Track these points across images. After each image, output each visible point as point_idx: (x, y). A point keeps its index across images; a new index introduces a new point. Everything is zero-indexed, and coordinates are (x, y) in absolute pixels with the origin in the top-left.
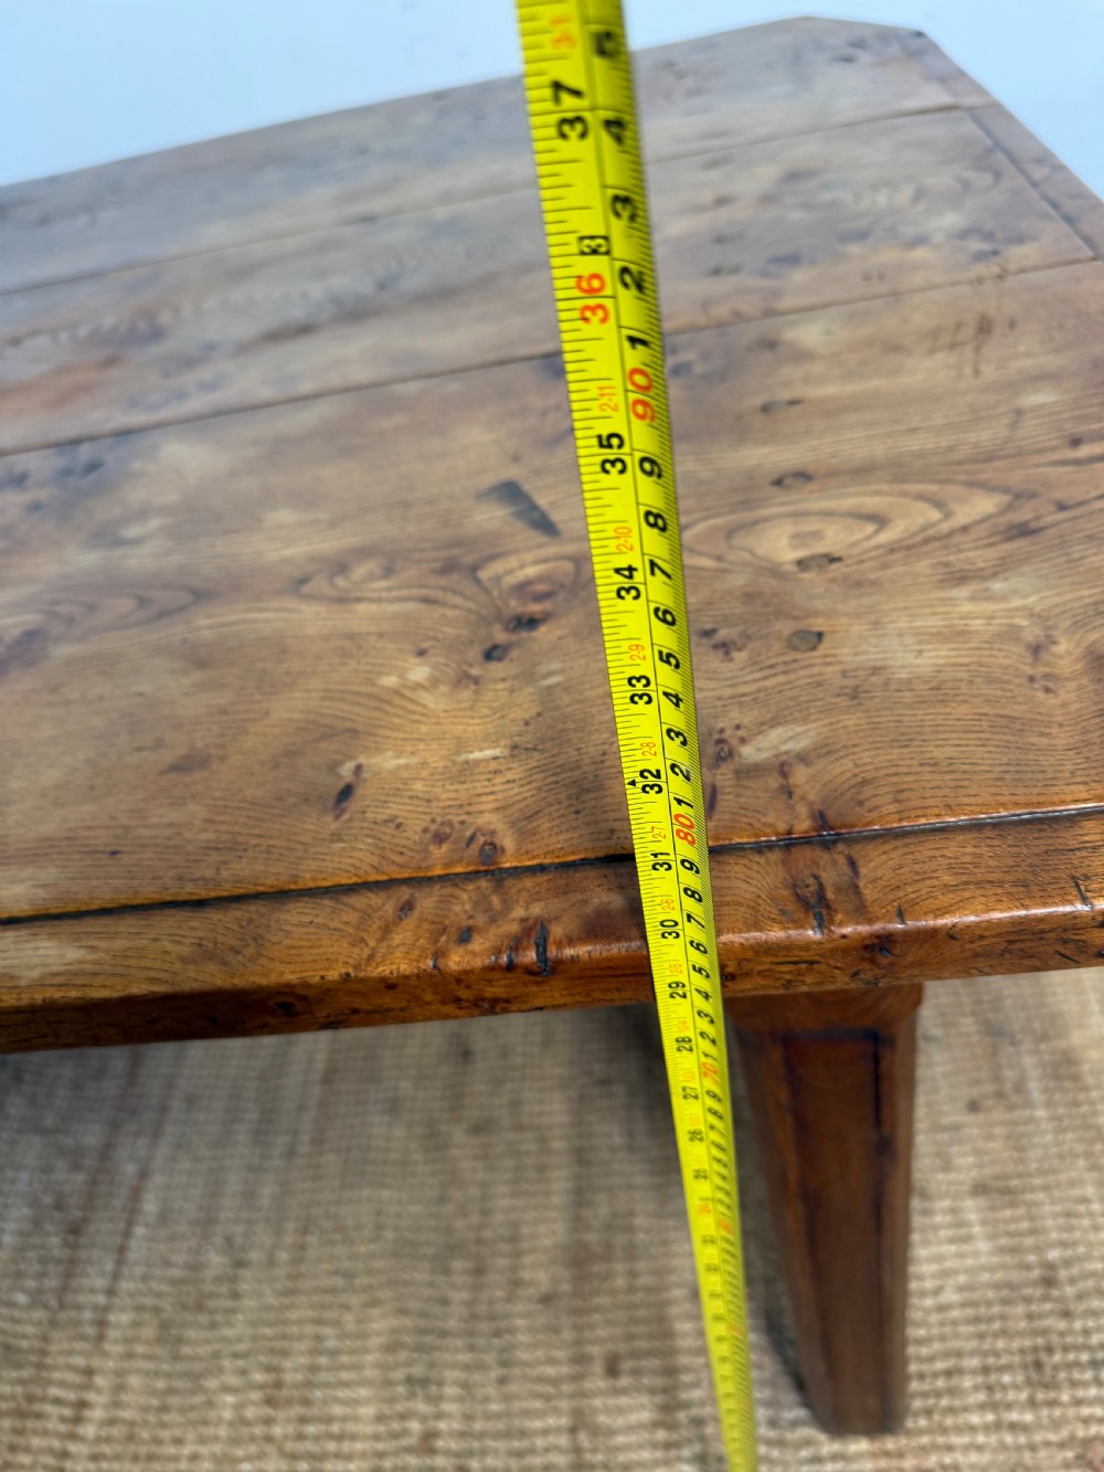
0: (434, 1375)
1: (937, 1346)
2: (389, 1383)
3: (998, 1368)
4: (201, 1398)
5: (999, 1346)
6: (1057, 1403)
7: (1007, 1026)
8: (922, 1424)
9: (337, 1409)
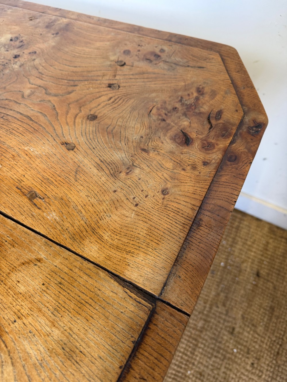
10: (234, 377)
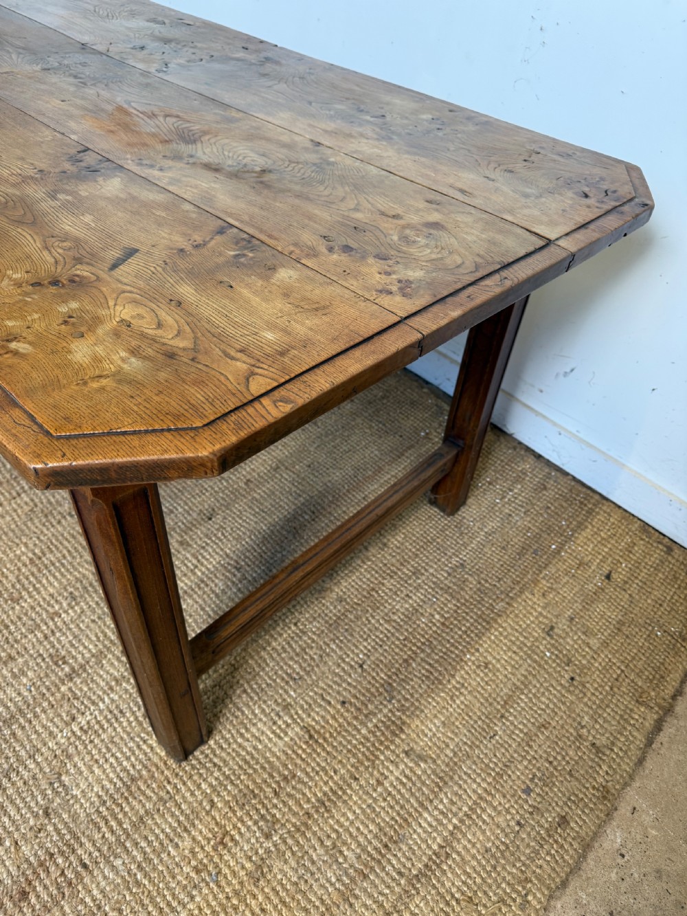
0: (79, 599)
1: (223, 755)
2: (66, 589)
3: (232, 782)
4: (17, 541)
5: (242, 777)
6: (234, 812)
7: (395, 693)
8: (187, 768)
9: (44, 581)
10: (538, 685)
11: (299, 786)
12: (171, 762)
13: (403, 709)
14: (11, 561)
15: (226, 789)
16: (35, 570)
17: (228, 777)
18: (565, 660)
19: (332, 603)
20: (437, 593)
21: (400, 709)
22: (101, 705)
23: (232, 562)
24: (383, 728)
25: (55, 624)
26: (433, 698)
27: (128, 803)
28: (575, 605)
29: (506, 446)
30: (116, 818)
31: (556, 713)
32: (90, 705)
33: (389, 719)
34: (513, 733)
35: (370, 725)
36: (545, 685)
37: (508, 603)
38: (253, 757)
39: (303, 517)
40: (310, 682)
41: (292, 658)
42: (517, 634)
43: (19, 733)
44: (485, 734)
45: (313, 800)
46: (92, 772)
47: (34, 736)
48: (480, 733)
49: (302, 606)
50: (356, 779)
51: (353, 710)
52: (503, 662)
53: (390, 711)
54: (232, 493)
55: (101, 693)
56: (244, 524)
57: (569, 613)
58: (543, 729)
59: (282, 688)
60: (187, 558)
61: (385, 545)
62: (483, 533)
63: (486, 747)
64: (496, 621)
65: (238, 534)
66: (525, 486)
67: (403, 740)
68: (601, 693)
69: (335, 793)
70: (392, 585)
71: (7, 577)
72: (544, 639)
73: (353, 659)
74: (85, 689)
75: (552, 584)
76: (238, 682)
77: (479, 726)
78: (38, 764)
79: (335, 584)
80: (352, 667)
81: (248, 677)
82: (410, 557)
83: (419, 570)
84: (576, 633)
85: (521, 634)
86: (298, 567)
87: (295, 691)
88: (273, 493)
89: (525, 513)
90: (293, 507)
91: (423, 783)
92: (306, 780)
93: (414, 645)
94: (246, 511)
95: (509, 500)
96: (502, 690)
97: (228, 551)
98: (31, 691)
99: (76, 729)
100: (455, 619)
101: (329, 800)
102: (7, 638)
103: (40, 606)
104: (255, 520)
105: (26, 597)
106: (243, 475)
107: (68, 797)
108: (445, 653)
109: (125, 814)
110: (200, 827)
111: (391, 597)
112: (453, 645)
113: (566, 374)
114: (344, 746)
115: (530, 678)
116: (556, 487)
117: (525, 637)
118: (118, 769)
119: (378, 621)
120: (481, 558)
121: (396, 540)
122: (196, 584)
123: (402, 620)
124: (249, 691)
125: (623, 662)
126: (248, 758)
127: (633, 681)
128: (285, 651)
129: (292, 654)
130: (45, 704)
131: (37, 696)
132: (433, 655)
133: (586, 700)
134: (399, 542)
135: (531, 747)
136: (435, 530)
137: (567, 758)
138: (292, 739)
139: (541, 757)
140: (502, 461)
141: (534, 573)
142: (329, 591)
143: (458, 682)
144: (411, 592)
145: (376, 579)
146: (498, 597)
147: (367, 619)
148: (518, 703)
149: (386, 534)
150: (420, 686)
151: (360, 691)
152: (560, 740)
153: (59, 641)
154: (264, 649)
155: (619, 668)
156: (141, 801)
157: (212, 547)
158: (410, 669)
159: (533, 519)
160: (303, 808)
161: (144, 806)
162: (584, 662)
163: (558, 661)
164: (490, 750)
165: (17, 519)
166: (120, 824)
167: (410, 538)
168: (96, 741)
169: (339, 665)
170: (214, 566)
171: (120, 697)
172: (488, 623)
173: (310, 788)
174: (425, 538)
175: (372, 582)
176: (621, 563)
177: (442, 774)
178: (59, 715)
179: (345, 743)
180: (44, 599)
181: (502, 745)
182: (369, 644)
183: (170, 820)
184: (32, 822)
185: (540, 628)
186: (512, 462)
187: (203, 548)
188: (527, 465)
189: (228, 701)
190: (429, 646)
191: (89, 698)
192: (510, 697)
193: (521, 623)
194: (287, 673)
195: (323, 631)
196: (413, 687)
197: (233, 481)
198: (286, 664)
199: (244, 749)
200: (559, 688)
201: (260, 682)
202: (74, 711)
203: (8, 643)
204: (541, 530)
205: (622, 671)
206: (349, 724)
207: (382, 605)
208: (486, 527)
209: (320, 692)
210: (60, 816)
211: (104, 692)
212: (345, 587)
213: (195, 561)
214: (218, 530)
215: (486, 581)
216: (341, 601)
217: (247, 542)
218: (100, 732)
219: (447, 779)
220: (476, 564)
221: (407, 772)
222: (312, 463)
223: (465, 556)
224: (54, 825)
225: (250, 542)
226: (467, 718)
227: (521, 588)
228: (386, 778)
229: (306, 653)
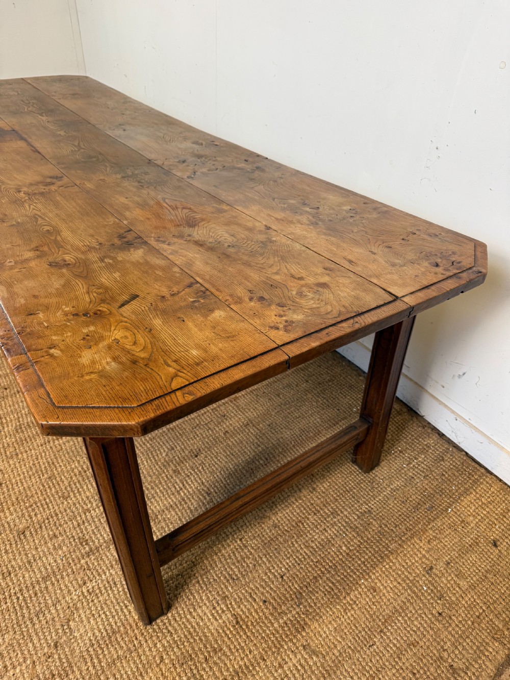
1: (176, 625)
3: (178, 646)
4: (74, 459)
5: (185, 644)
6: (175, 668)
7: (303, 600)
8: (150, 631)
9: (85, 487)
10: (413, 612)
11: (223, 658)
12: (140, 624)
13: (307, 613)
14: (68, 472)
15: (173, 650)
16: (80, 479)
17: (175, 642)
18: (438, 595)
19: (268, 528)
20: (347, 530)
21: (305, 613)
22: (103, 576)
23: (205, 489)
24: (290, 625)
25: (86, 517)
26: (331, 609)
27: (108, 648)
28: (453, 552)
29: (417, 424)
30: (98, 658)
31: (425, 636)
32: (96, 575)
33: (296, 619)
34: (388, 645)
35: (281, 621)
36: (419, 612)
37: (399, 545)
38: (195, 631)
39: (259, 462)
40: (243, 583)
41: (234, 564)
42: (403, 569)
43: (50, 587)
44: (366, 643)
45: (231, 670)
46: (89, 622)
47: (58, 591)
48: (362, 641)
49: (247, 527)
50: (264, 660)
51: (271, 608)
52: (389, 589)
53: (298, 613)
54: (214, 439)
55: (105, 568)
56: (218, 462)
57: (447, 559)
58: (412, 647)
59: (223, 584)
60: (176, 482)
61: (314, 489)
62: (390, 489)
63: (365, 653)
64: (388, 557)
65: (213, 469)
66: (428, 457)
67: (303, 637)
68: (464, 626)
69: (247, 667)
70: (315, 520)
71: (63, 482)
72: (424, 576)
73: (277, 571)
74: (96, 564)
75: (437, 534)
76: (194, 575)
77: (362, 636)
78: (57, 610)
79: (274, 514)
80: (275, 576)
81: (202, 572)
82: (331, 501)
83: (336, 512)
84: (450, 575)
85: (406, 569)
86: (239, 498)
87: (232, 588)
88: (242, 442)
89: (424, 477)
90: (253, 454)
91: (313, 672)
92: (229, 654)
93: (324, 567)
94: (220, 453)
95: (414, 466)
96: (384, 611)
97: (204, 481)
98: (63, 560)
99: (85, 590)
100: (358, 551)
101: (243, 672)
102: (55, 523)
103: (79, 504)
104: (226, 460)
105: (72, 496)
106: (224, 428)
107: (71, 637)
108: (345, 576)
109: (105, 655)
110: (151, 674)
111: (312, 529)
112: (352, 571)
113: (459, 376)
114: (260, 634)
115: (408, 604)
116: (452, 459)
117: (409, 573)
118: (106, 623)
119: (300, 545)
120: (384, 508)
121: (323, 486)
122: (179, 501)
123: (317, 547)
124: (201, 582)
125: (485, 603)
126: (192, 630)
127: (491, 620)
128: (230, 558)
129: (235, 561)
130: (69, 570)
131: (66, 564)
132: (336, 576)
133: (450, 629)
134: (325, 488)
135: (400, 659)
136: (353, 482)
137: (428, 674)
138: (224, 622)
139: (407, 668)
140: (412, 436)
141: (424, 524)
142: (268, 519)
143: (352, 600)
144: (328, 527)
145: (304, 514)
146: (393, 539)
147: (292, 543)
148: (395, 623)
149: (316, 481)
150: (322, 598)
151: (278, 595)
152: (424, 658)
153: (86, 529)
154: (216, 554)
155: (481, 607)
156: (116, 648)
157: (194, 476)
158: (317, 584)
159: (430, 482)
160: (223, 674)
161: (117, 652)
162: (454, 599)
163: (432, 595)
164: (368, 656)
165: (77, 444)
166: (100, 662)
167: (334, 486)
168: (95, 601)
169: (266, 574)
170: (193, 490)
171: (116, 573)
172: (382, 558)
173: (230, 660)
174: (345, 488)
175: (300, 516)
176: (496, 525)
177: (328, 668)
178: (77, 580)
179: (261, 631)
180: (83, 499)
181: (377, 654)
182: (290, 561)
183: (132, 665)
184: (46, 650)
185: (422, 567)
186: (420, 437)
187: (188, 476)
188: (432, 440)
189: (185, 587)
190: (335, 570)
191: (97, 571)
192: (390, 617)
193: (407, 561)
194: (229, 574)
195: (259, 548)
196: (317, 598)
197: (216, 431)
198: (229, 567)
199: (190, 623)
200: (430, 616)
201: (209, 577)
202: (86, 578)
203: (55, 525)
204: (435, 491)
205: (484, 611)
206: (266, 618)
207: (305, 534)
208: (392, 484)
209: (250, 591)
210: (64, 649)
211: (107, 568)
212: (280, 517)
213: (181, 485)
214: (200, 464)
215: (386, 526)
216: (275, 527)
217: (217, 476)
218: (99, 595)
219: (331, 672)
220: (381, 512)
221: (302, 661)
222: (272, 424)
223: (373, 505)
224: (59, 655)
225: (220, 476)
226: (353, 628)
227: (412, 534)
228: (286, 663)
229: (245, 562)
